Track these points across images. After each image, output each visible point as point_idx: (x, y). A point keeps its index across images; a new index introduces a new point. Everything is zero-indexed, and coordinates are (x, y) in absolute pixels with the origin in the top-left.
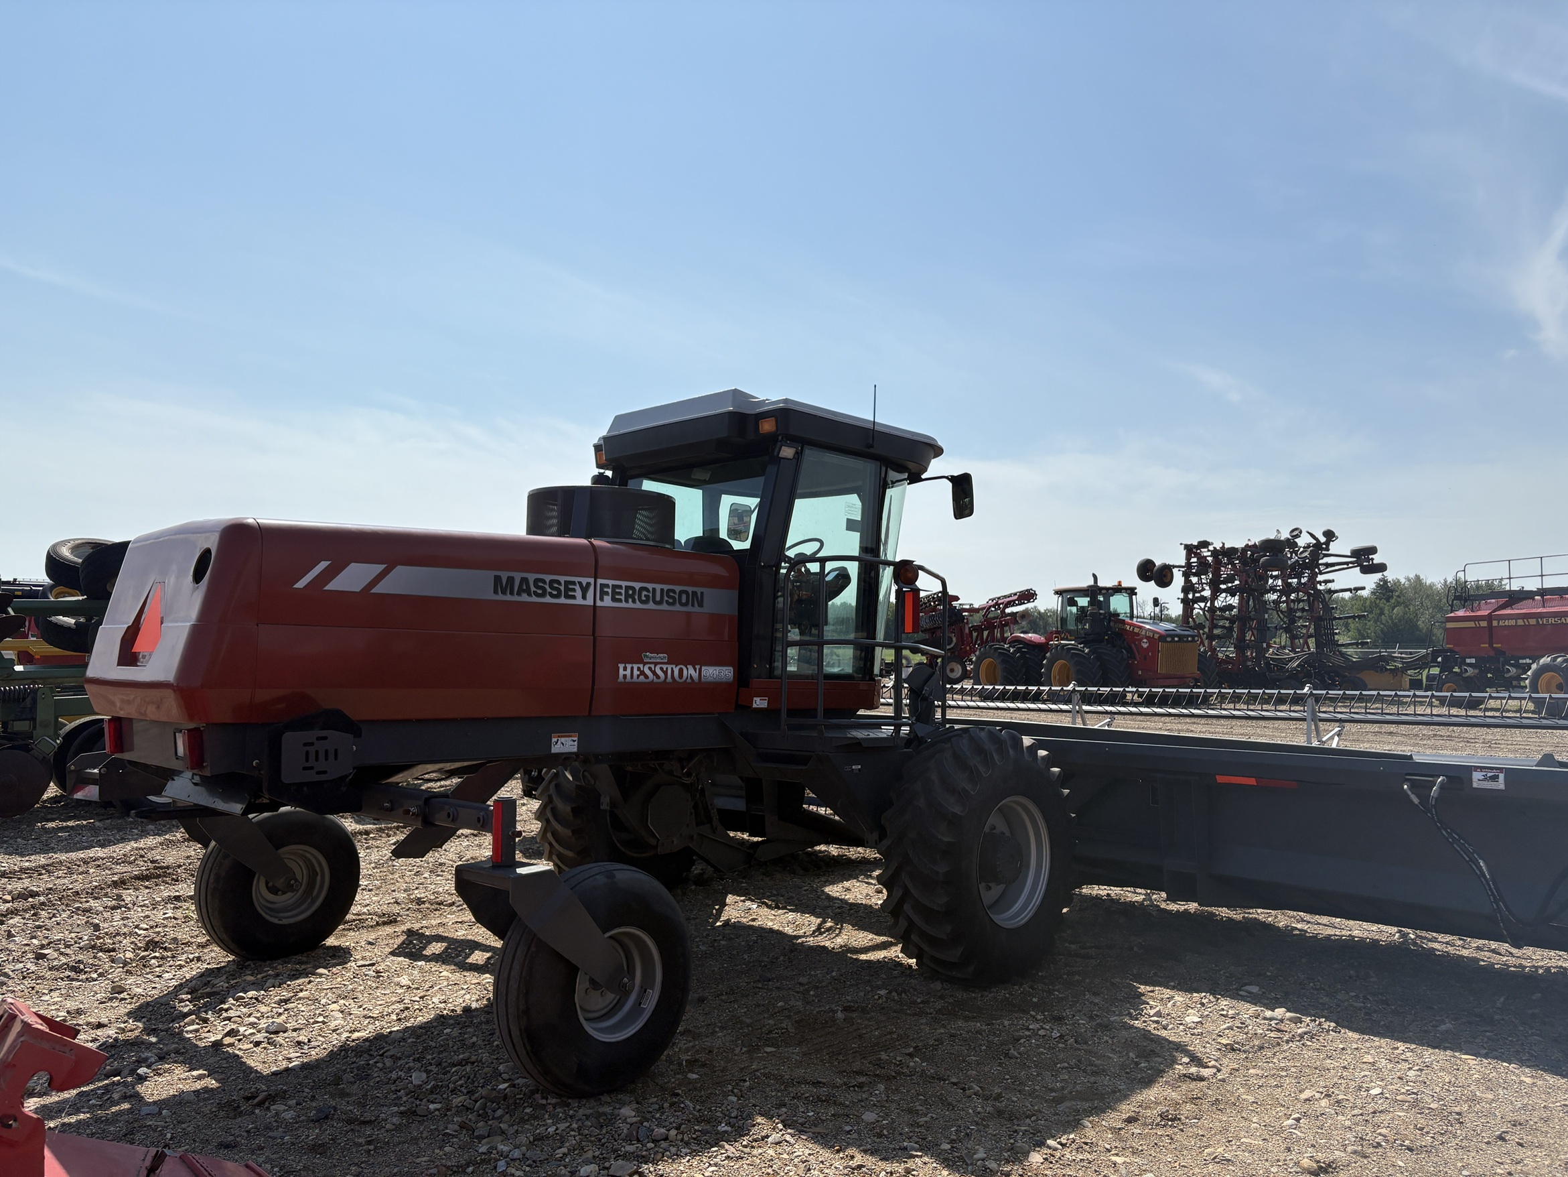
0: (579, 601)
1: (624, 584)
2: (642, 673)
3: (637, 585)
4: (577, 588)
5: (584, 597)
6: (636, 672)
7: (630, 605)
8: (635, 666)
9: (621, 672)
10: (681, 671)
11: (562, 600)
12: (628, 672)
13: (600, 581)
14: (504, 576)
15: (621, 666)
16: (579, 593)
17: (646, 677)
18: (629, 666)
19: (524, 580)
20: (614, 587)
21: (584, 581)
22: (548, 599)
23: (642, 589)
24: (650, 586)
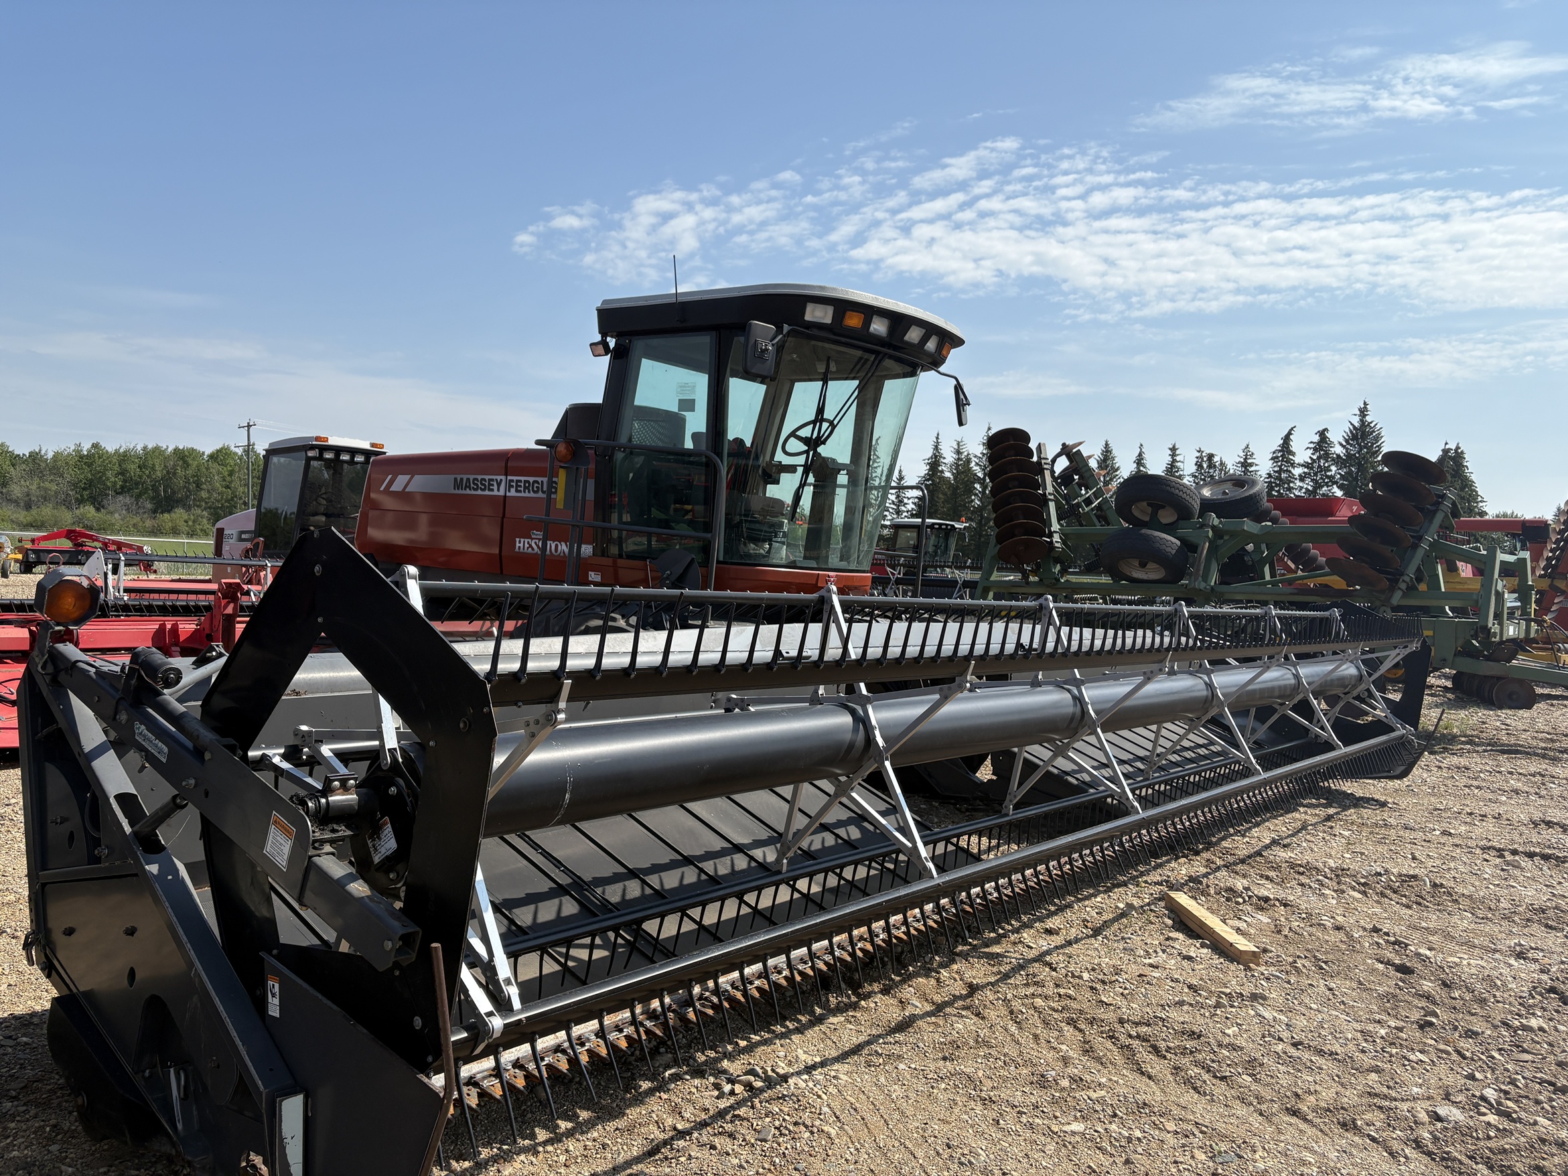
0: (495, 493)
1: (523, 479)
2: (530, 546)
3: (531, 479)
4: (495, 483)
5: (498, 490)
6: (527, 545)
7: (527, 494)
8: (526, 540)
9: (518, 545)
10: (557, 546)
11: (487, 493)
12: (521, 545)
13: (509, 478)
14: (459, 477)
15: (518, 540)
16: (495, 487)
17: (533, 549)
18: (522, 540)
19: (468, 480)
20: (518, 481)
21: (499, 478)
22: (479, 492)
23: (535, 482)
24: (539, 479)
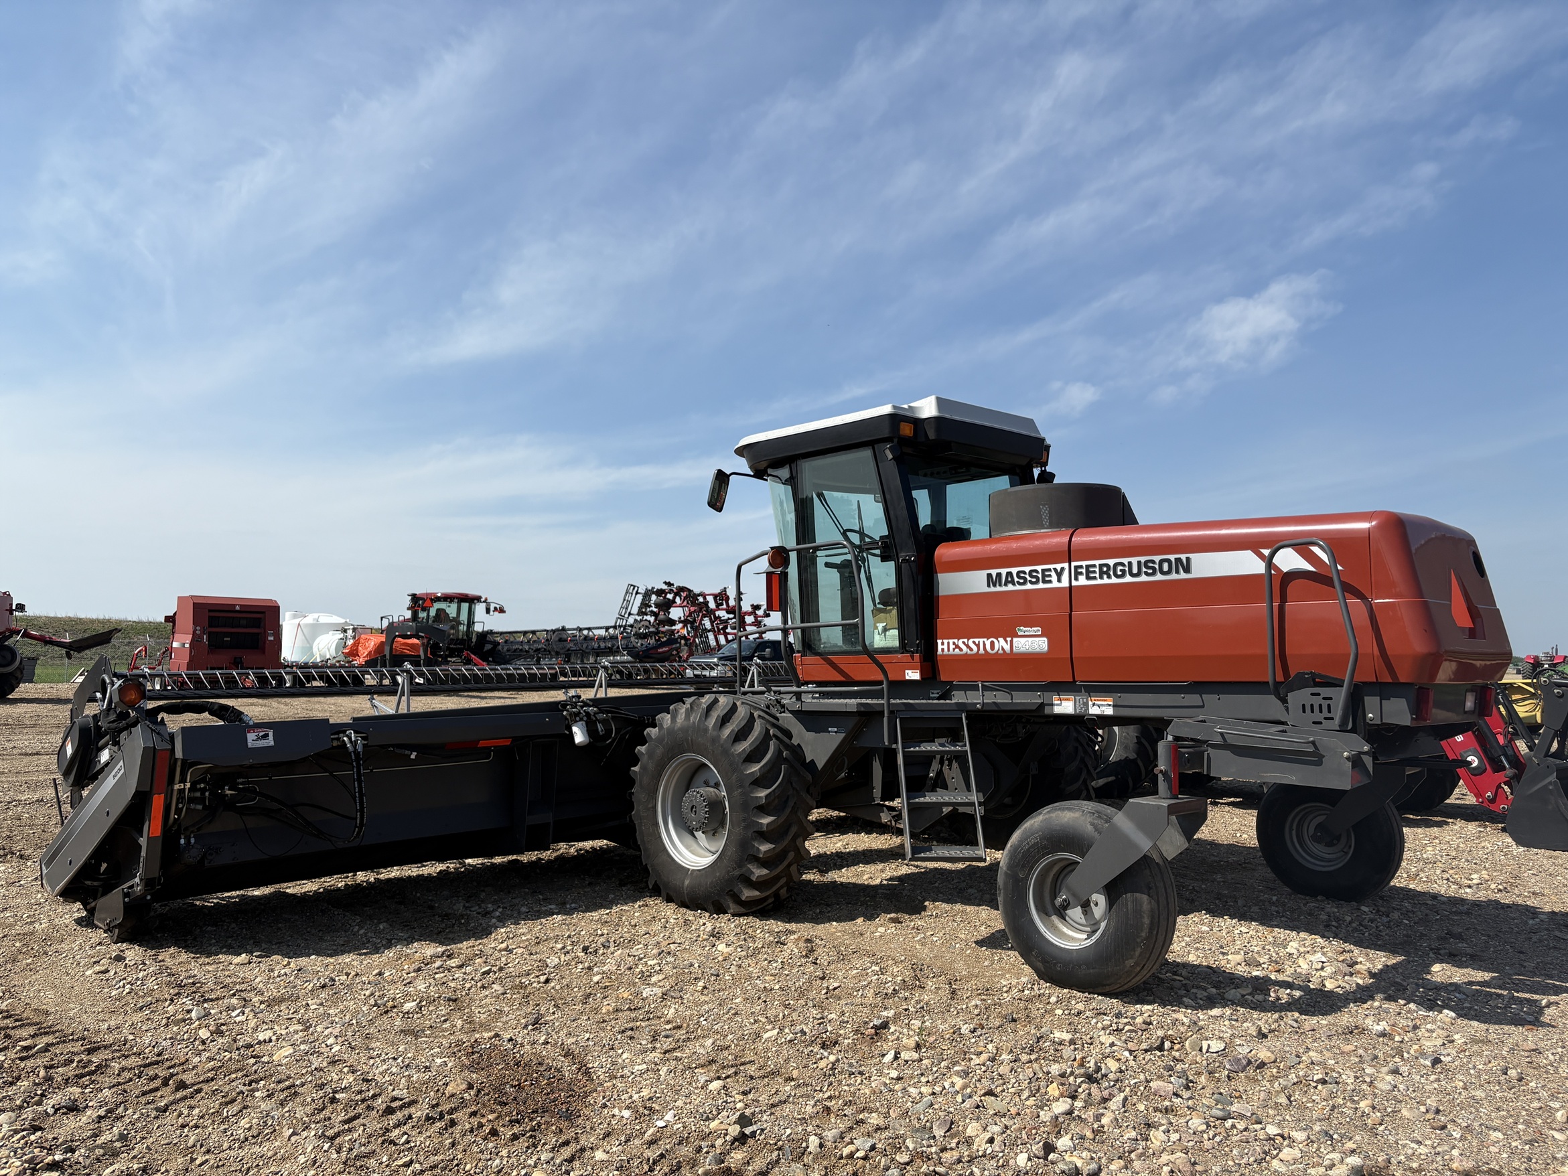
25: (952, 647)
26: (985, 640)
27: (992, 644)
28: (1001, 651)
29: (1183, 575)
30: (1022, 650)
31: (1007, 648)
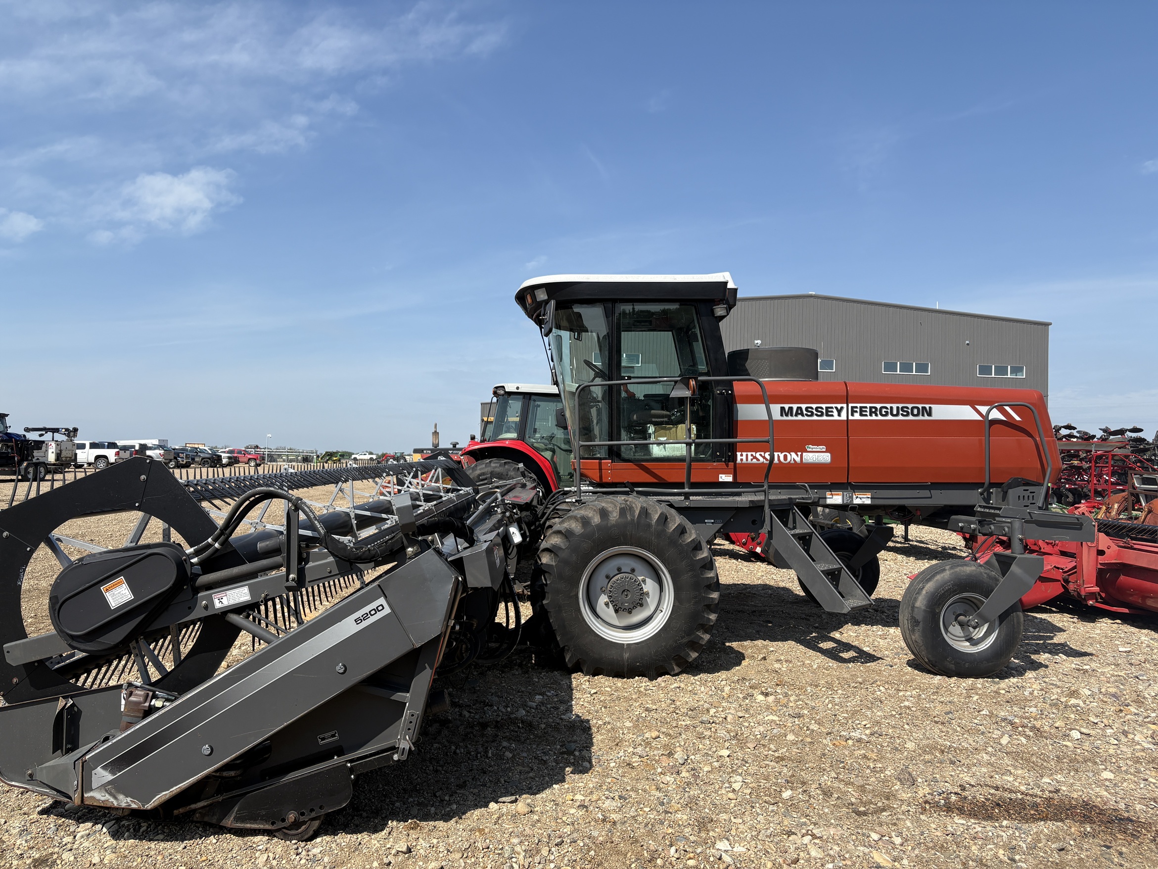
25: (750, 458)
26: (779, 453)
27: (785, 457)
28: (792, 462)
29: (926, 417)
30: (811, 461)
31: (798, 459)
